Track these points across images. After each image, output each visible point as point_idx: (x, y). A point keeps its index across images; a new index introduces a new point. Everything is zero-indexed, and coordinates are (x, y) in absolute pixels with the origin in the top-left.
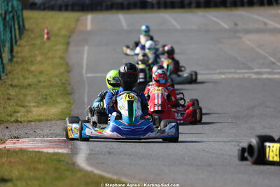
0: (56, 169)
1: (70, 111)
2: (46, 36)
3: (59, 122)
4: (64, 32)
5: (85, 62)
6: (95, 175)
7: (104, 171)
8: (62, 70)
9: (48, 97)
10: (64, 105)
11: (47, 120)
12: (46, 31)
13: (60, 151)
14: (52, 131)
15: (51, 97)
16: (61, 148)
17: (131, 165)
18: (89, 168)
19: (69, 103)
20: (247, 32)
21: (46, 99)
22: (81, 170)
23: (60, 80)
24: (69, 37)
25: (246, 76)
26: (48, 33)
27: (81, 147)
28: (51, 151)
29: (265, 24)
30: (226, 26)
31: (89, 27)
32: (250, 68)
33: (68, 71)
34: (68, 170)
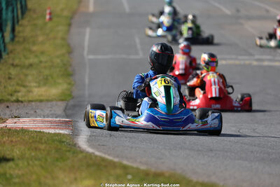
0: (57, 150)
1: (71, 92)
2: (48, 17)
3: (59, 103)
4: (66, 13)
5: (86, 44)
6: (96, 156)
7: (105, 153)
8: (64, 51)
9: (49, 78)
10: (65, 86)
11: (48, 101)
12: (48, 11)
13: (61, 132)
14: (53, 112)
15: (52, 78)
16: (62, 129)
17: (132, 148)
18: (90, 150)
19: (70, 84)
20: (249, 18)
21: (47, 79)
22: (82, 151)
23: (62, 61)
24: (72, 18)
25: (247, 62)
26: (50, 14)
27: (82, 129)
28: (52, 131)
29: (267, 11)
30: (228, 12)
31: (91, 9)
32: (251, 55)
33: (70, 52)
34: (69, 151)
